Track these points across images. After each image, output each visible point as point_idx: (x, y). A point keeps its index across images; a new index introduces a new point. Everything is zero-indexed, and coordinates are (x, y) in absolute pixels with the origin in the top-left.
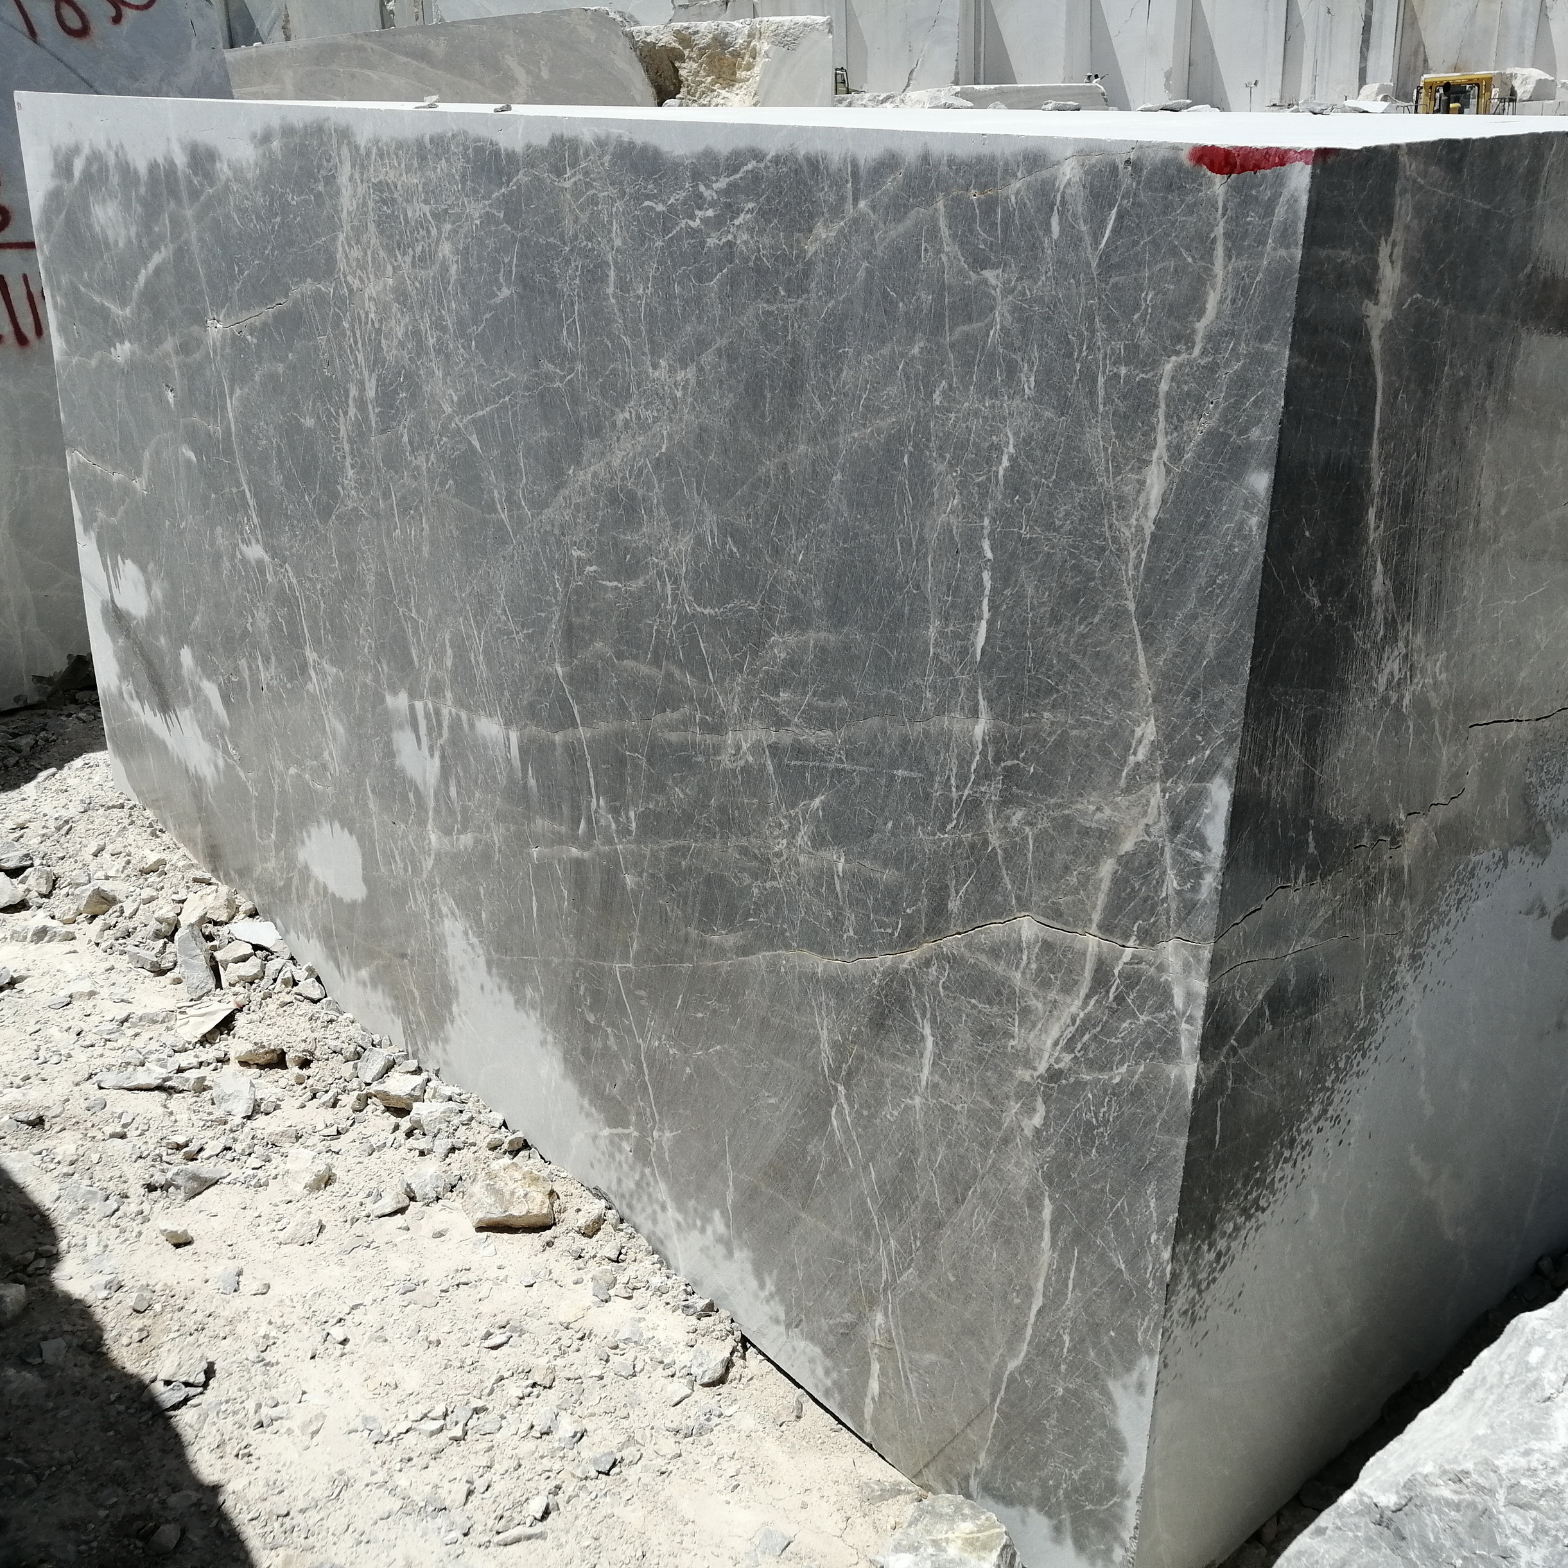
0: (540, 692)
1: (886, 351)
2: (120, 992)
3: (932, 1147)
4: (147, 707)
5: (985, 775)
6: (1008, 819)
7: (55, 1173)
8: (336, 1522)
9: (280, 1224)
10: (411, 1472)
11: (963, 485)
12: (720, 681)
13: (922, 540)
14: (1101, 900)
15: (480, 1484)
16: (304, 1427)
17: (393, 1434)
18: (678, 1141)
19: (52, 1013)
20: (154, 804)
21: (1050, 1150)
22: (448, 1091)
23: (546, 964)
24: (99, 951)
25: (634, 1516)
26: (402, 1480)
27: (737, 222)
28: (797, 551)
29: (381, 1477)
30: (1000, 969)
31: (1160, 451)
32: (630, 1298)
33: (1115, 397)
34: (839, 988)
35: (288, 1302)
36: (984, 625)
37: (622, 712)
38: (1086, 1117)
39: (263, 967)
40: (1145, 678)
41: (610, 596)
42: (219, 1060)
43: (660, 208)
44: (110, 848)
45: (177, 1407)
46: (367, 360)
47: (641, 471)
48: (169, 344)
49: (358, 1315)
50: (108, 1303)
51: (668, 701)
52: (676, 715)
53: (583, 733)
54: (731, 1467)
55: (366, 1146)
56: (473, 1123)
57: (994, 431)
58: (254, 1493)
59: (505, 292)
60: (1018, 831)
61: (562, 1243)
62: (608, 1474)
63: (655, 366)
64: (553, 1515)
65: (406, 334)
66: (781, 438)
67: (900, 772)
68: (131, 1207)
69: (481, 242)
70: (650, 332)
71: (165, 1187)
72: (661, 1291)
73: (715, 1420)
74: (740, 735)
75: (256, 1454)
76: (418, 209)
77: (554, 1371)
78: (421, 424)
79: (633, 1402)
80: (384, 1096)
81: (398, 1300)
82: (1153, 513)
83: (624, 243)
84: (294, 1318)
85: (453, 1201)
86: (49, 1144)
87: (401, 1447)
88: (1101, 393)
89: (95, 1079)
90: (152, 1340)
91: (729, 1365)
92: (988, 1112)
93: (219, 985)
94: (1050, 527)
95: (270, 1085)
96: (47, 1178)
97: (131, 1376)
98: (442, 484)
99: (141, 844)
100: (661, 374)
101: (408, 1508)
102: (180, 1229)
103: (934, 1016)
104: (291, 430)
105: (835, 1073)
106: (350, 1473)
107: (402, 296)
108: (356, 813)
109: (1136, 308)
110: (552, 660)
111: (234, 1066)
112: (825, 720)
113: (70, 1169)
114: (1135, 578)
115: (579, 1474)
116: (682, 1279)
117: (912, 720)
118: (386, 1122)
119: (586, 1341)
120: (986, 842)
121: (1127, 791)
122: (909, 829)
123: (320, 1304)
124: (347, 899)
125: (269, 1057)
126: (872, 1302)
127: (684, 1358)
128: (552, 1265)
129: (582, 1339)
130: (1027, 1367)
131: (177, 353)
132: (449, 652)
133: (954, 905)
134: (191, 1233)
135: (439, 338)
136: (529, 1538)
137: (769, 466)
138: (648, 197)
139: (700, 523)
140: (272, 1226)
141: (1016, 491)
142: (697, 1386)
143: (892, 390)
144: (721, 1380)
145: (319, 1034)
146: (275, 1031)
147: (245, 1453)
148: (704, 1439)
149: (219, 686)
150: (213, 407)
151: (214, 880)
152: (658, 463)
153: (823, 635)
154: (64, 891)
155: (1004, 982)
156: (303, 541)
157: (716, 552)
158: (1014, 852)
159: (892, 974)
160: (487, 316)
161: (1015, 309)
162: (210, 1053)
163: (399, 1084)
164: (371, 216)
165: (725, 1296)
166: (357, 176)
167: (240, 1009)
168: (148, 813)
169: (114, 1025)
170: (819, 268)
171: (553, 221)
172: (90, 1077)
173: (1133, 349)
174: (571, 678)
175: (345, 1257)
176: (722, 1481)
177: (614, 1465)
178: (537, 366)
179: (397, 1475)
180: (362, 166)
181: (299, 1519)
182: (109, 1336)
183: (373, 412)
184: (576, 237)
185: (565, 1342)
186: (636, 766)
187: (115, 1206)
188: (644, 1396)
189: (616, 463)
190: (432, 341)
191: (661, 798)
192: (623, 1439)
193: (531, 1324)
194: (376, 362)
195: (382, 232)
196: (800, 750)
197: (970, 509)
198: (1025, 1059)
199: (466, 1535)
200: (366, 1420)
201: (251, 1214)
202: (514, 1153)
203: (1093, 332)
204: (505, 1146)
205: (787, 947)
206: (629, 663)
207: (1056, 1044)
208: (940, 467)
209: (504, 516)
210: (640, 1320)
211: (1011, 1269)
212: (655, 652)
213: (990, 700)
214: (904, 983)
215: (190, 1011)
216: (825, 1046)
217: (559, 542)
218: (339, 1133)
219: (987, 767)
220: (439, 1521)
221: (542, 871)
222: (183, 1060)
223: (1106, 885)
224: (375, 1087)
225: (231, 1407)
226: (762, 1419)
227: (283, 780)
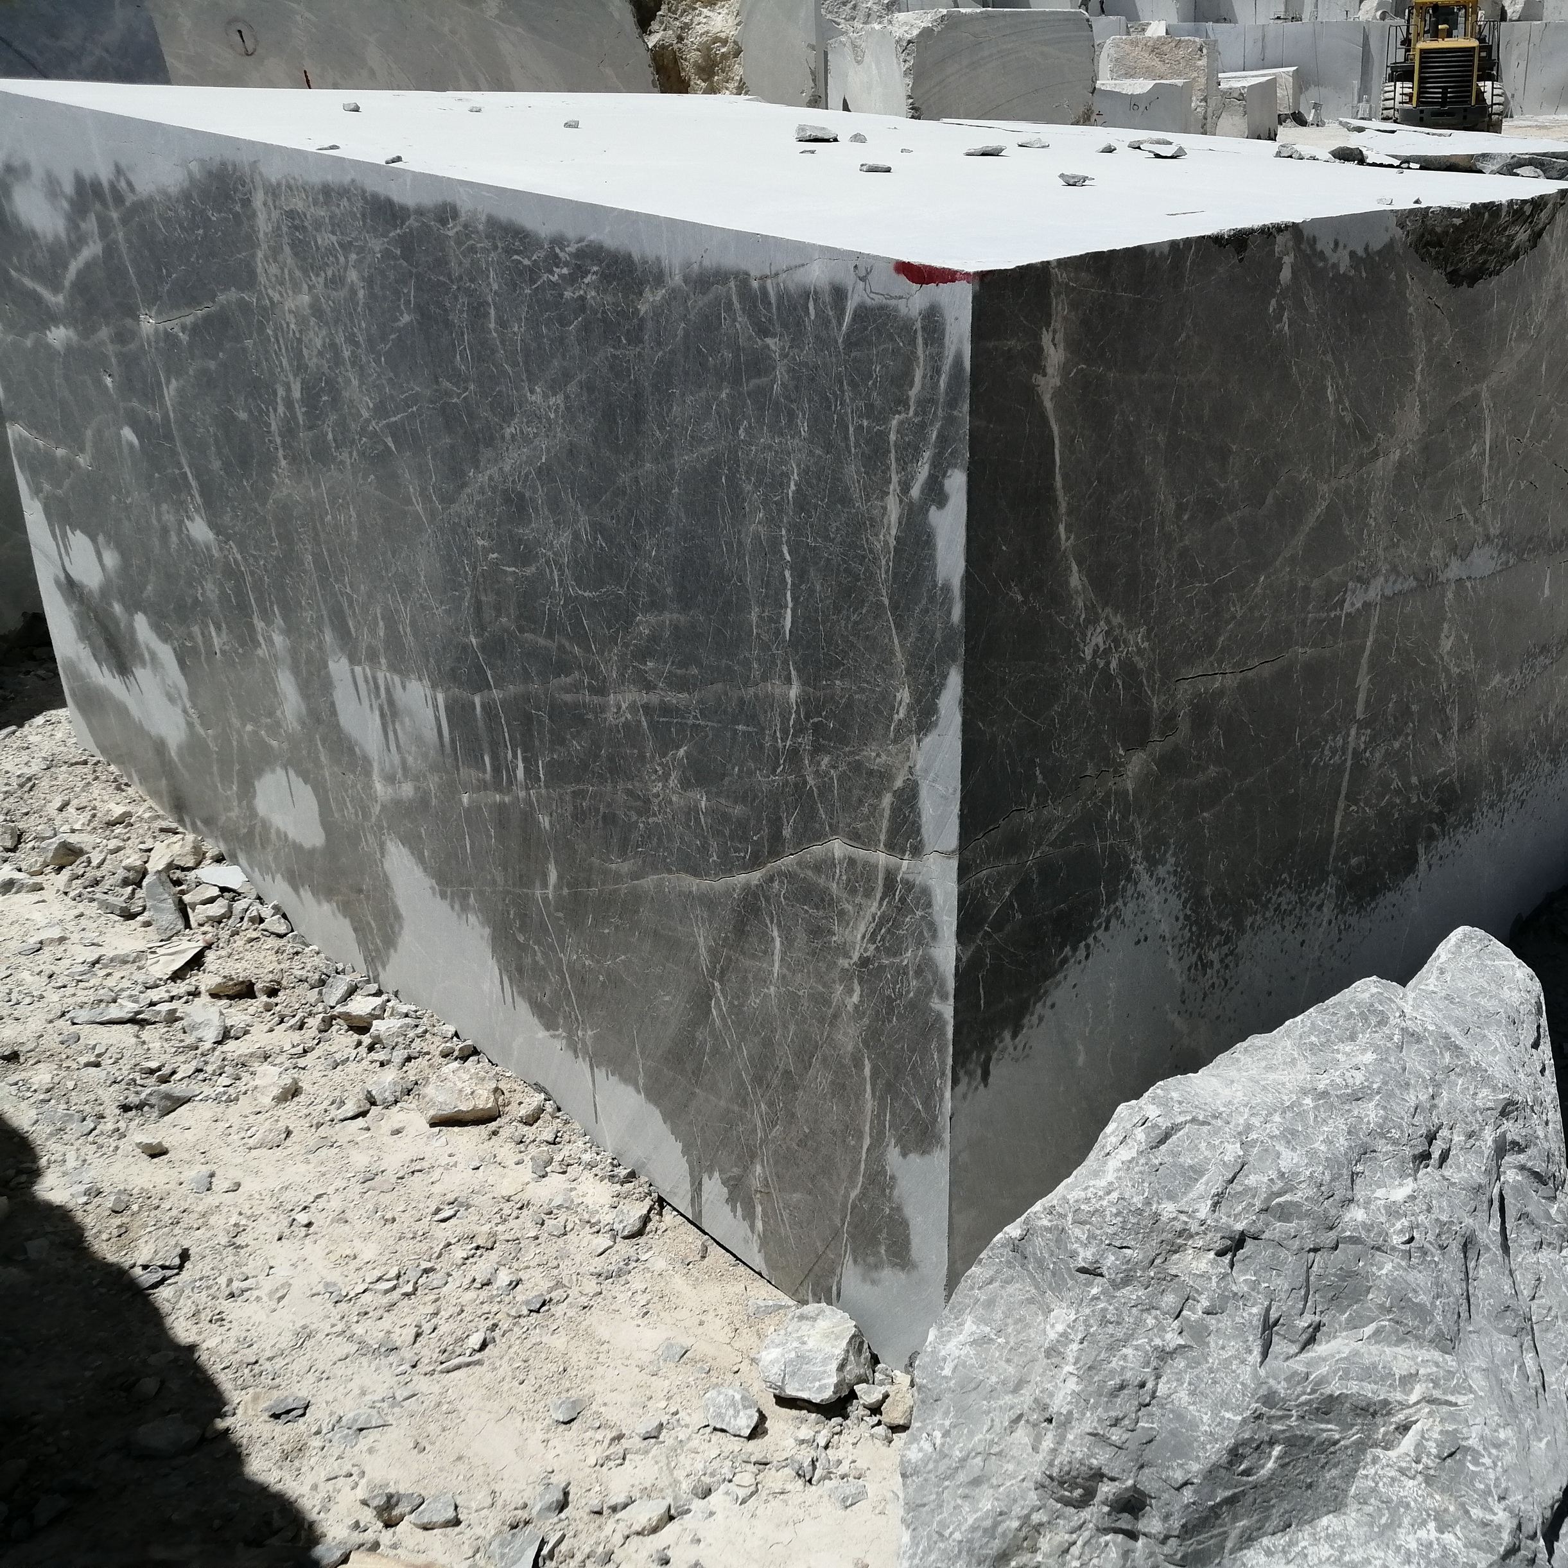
0: (458, 660)
1: (703, 394)
2: (91, 936)
3: (785, 1027)
4: (105, 668)
5: (800, 730)
6: (819, 764)
7: (32, 1100)
8: (299, 1365)
9: (249, 1133)
10: (367, 1323)
11: (765, 502)
12: (601, 652)
13: (740, 543)
14: (885, 824)
15: (427, 1328)
16: (270, 1295)
17: (352, 1294)
18: (597, 1038)
19: (22, 959)
20: (119, 760)
21: (866, 1021)
22: (404, 1009)
23: (481, 893)
24: (68, 900)
25: (559, 1342)
26: (359, 1330)
27: (586, 281)
28: (650, 546)
29: (340, 1327)
30: (822, 881)
31: (894, 486)
32: (564, 1173)
33: (862, 442)
34: (709, 902)
35: (257, 1196)
36: (789, 611)
37: (527, 677)
38: (887, 993)
39: (230, 907)
40: (899, 655)
41: (510, 579)
42: (189, 994)
43: (526, 262)
44: (75, 803)
45: (156, 1285)
46: (291, 365)
47: (527, 476)
48: (104, 333)
49: (321, 1203)
50: (88, 1207)
51: (562, 668)
52: (568, 680)
53: (496, 694)
54: (642, 1299)
55: (330, 1061)
56: (428, 1035)
57: (783, 462)
58: (227, 1348)
59: (406, 318)
60: (827, 773)
61: (505, 1133)
62: (538, 1311)
63: (532, 392)
64: (490, 1346)
65: (324, 345)
66: (631, 457)
67: (740, 727)
68: (108, 1126)
69: (382, 273)
70: (526, 363)
71: (140, 1107)
72: (591, 1166)
73: (634, 1264)
74: (620, 697)
75: (229, 1318)
76: (326, 239)
77: (495, 1235)
78: (342, 424)
79: (563, 1255)
80: (347, 1017)
81: (359, 1188)
82: (894, 532)
83: (500, 287)
84: (263, 1209)
85: (411, 1103)
86: (24, 1075)
87: (359, 1304)
88: (852, 439)
89: (68, 1016)
90: (131, 1235)
91: (646, 1220)
92: (822, 994)
93: (188, 925)
94: (827, 538)
95: (238, 1014)
96: (24, 1105)
97: (112, 1265)
98: (365, 477)
99: (106, 798)
100: (536, 398)
101: (363, 1348)
102: (155, 1142)
103: (779, 922)
104: (227, 422)
105: (712, 972)
106: (313, 1327)
107: (317, 310)
108: (310, 766)
109: (870, 377)
110: (466, 633)
111: (205, 998)
112: (681, 684)
113: (47, 1096)
114: (886, 581)
115: (513, 1313)
116: (609, 1154)
117: (745, 685)
118: (349, 1040)
119: (525, 1211)
120: (805, 782)
121: (895, 741)
122: (751, 773)
123: (287, 1196)
124: (307, 845)
125: (238, 988)
126: (753, 1156)
127: (607, 1217)
128: (497, 1150)
129: (521, 1208)
130: (863, 1195)
131: (112, 342)
132: (381, 624)
133: (787, 832)
134: (166, 1145)
135: (353, 352)
136: (468, 1365)
137: (624, 478)
138: (518, 253)
139: (576, 521)
140: (242, 1134)
141: (802, 509)
142: (618, 1239)
143: (710, 425)
144: (640, 1233)
145: (285, 965)
146: (244, 964)
147: (219, 1319)
148: (622, 1280)
149: (175, 650)
150: (152, 394)
151: (181, 829)
152: (539, 471)
153: (675, 616)
154: (30, 845)
155: (826, 891)
156: (245, 520)
157: (590, 546)
158: (825, 789)
159: (747, 888)
160: (393, 337)
161: (790, 370)
162: (181, 988)
163: (361, 1005)
164: (286, 240)
165: (643, 1165)
166: (270, 203)
167: (209, 947)
168: (112, 768)
169: (86, 967)
170: (650, 324)
171: (441, 263)
172: (63, 1015)
173: (870, 406)
174: (483, 647)
175: (310, 1156)
176: (635, 1310)
177: (543, 1304)
178: (437, 382)
179: (354, 1326)
180: (274, 194)
181: (267, 1365)
182: (89, 1234)
183: (300, 411)
184: (461, 278)
185: (506, 1211)
186: (541, 723)
187: (92, 1126)
188: (572, 1249)
189: (507, 469)
190: (347, 354)
191: (562, 750)
192: (552, 1284)
193: (476, 1200)
194: (300, 367)
195: (296, 254)
196: (666, 710)
197: (772, 521)
198: (843, 950)
199: (414, 1366)
200: (327, 1285)
201: (222, 1125)
202: (464, 1058)
203: (843, 392)
204: (456, 1053)
205: (670, 871)
206: (528, 636)
207: (863, 937)
208: (748, 488)
209: (419, 508)
210: (571, 1190)
211: (847, 1118)
212: (549, 627)
213: (798, 670)
214: (756, 896)
215: (160, 951)
216: (703, 951)
217: (465, 532)
218: (305, 1051)
219: (801, 723)
220: (391, 1359)
221: (472, 813)
222: (154, 994)
223: (887, 813)
224: (339, 1009)
225: (204, 1283)
226: (672, 1261)
227: (241, 737)
